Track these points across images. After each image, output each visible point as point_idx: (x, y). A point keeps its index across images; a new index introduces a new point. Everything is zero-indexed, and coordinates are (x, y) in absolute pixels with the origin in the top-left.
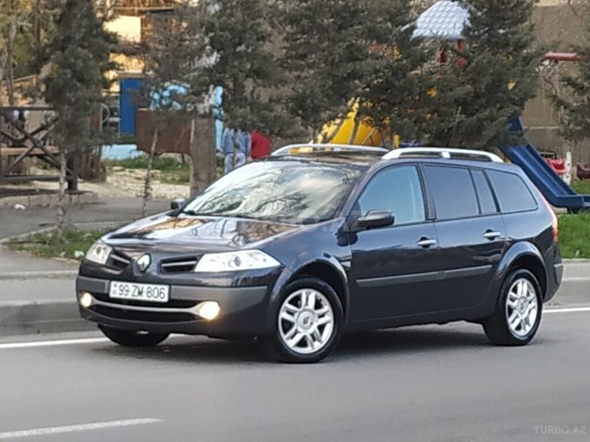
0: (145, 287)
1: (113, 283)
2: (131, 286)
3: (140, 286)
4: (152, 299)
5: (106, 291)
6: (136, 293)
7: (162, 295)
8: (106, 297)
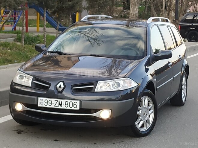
0: (64, 101)
1: (39, 98)
2: (53, 100)
3: (60, 100)
4: (68, 108)
5: (35, 103)
6: (57, 105)
7: (75, 106)
8: (36, 106)
